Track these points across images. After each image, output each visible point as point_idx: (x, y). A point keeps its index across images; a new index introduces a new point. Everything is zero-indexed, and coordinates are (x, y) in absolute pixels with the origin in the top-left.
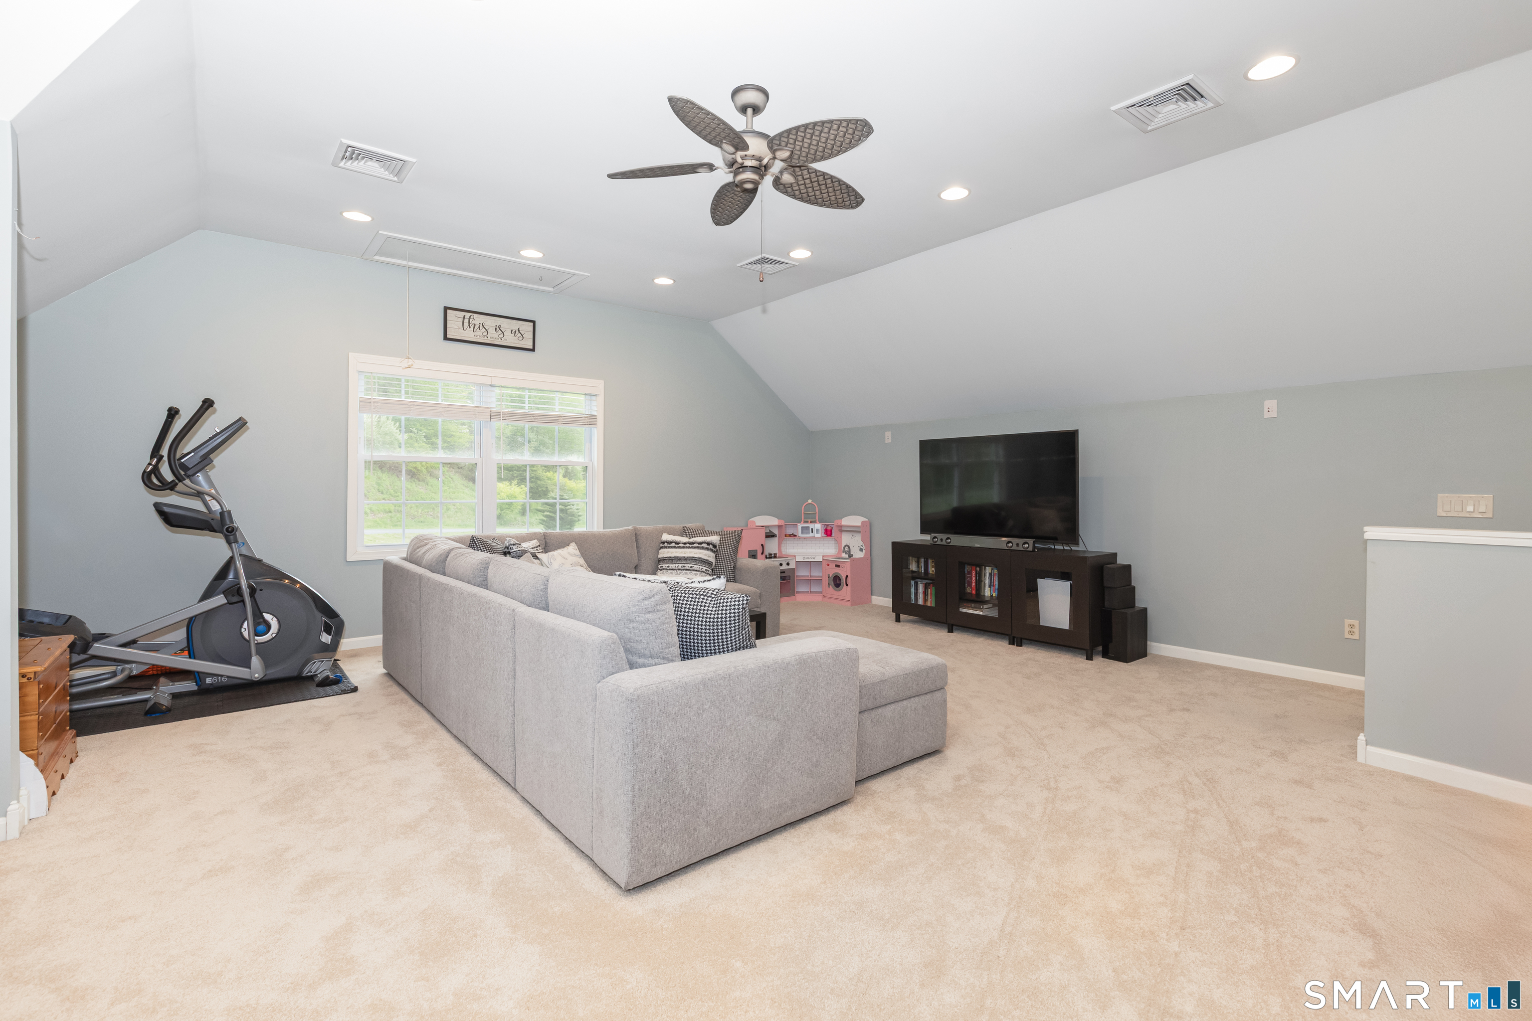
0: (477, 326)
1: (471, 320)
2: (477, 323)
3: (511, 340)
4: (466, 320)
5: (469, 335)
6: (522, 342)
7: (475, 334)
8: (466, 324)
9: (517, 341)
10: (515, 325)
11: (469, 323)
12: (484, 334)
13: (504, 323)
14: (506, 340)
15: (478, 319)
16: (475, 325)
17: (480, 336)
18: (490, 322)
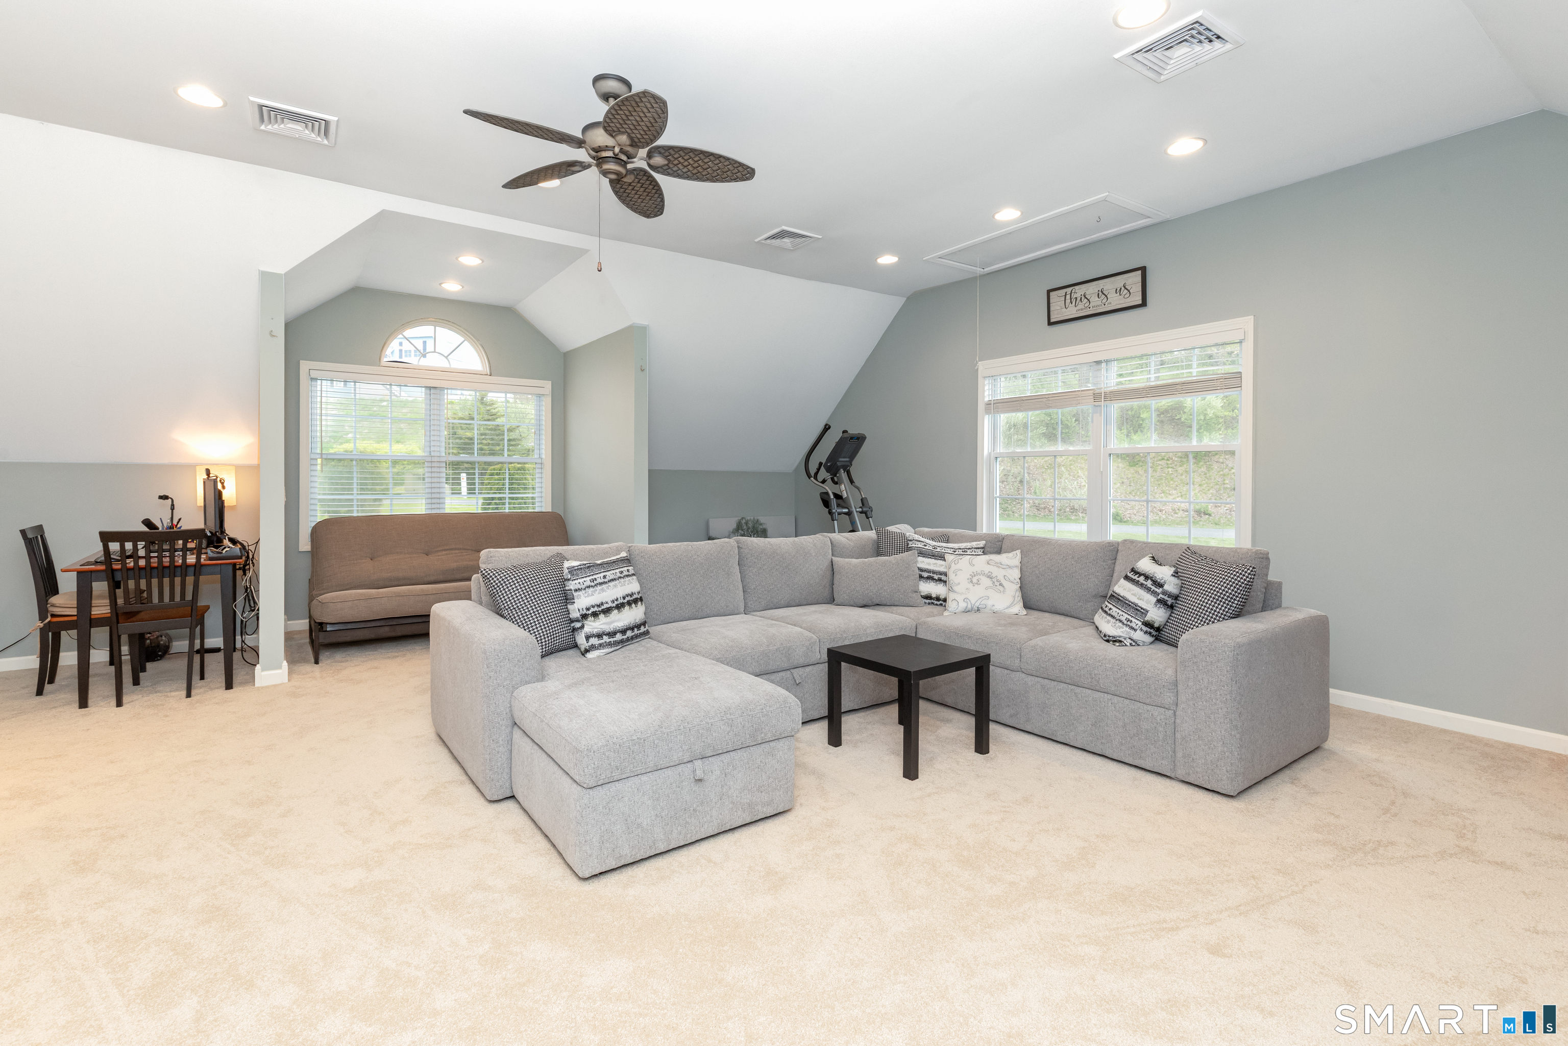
0: (1079, 299)
1: (1072, 294)
2: (1078, 295)
3: (1116, 302)
4: (1068, 297)
5: (1072, 312)
6: (1128, 300)
7: (1077, 308)
8: (1068, 301)
9: (1123, 301)
10: (1119, 281)
11: (1071, 299)
12: (1086, 305)
13: (1106, 284)
14: (1111, 303)
15: (1079, 291)
16: (1076, 298)
17: (1082, 309)
18: (1092, 289)
